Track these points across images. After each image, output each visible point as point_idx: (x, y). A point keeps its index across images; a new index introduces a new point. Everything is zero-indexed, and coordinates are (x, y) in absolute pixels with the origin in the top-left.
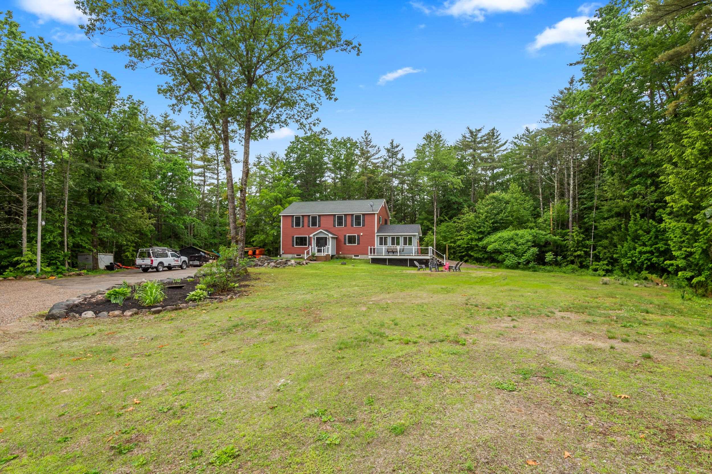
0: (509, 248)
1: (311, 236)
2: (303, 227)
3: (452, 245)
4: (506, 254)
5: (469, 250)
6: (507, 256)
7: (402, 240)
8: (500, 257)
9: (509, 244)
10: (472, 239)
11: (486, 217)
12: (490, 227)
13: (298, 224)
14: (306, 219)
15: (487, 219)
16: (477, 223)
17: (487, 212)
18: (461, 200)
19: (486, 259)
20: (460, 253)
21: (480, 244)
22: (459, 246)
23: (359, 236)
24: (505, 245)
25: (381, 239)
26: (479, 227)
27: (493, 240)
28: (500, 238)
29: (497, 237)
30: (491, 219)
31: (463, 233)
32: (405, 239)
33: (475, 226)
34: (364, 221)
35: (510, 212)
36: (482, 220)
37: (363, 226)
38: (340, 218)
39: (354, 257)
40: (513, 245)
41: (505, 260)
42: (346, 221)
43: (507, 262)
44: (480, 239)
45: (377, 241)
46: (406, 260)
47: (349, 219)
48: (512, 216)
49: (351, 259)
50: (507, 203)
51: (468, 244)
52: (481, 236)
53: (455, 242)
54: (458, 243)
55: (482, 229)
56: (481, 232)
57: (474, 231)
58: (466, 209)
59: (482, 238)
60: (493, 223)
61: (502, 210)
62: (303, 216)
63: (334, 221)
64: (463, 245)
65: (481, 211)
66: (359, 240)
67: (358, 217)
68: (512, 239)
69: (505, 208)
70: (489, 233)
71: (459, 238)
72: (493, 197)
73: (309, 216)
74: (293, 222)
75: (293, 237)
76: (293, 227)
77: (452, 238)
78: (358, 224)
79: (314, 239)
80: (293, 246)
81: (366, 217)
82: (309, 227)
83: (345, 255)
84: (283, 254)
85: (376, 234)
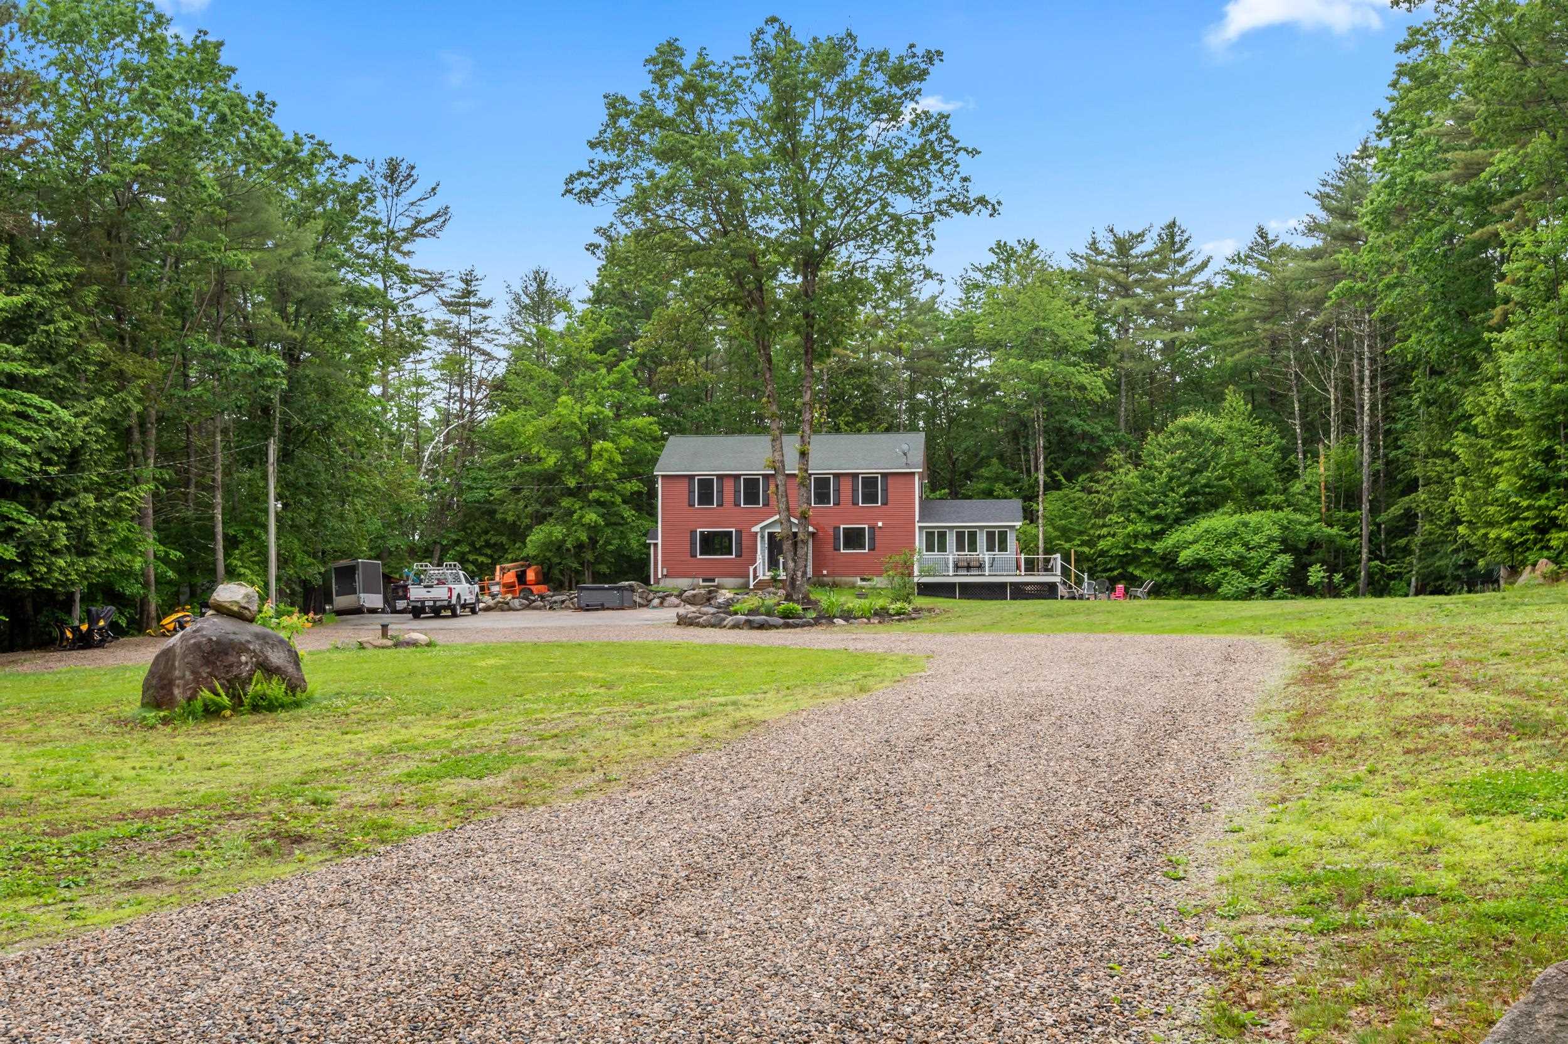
0: (1230, 556)
1: (756, 529)
2: (720, 505)
3: (1086, 549)
4: (1223, 570)
5: (1129, 563)
6: (1225, 574)
7: (981, 540)
8: (1209, 579)
9: (1229, 545)
10: (1136, 536)
11: (1171, 479)
12: (1181, 505)
13: (706, 499)
14: (729, 486)
15: (1174, 484)
16: (1147, 493)
17: (1172, 466)
18: (1099, 430)
19: (1171, 585)
20: (1105, 570)
21: (1158, 547)
22: (1102, 553)
23: (872, 529)
24: (1220, 549)
25: (930, 535)
26: (1154, 505)
27: (1191, 538)
28: (1206, 531)
29: (1199, 531)
30: (1183, 485)
31: (1114, 518)
32: (989, 535)
33: (1141, 503)
34: (885, 490)
35: (1226, 466)
36: (1160, 485)
37: (885, 503)
38: (822, 483)
39: (859, 583)
40: (1238, 548)
41: (1219, 585)
42: (837, 491)
43: (1224, 589)
44: (1156, 536)
45: (919, 541)
46: (1003, 586)
47: (846, 486)
48: (1232, 476)
49: (855, 586)
50: (1220, 441)
51: (1127, 546)
52: (1158, 527)
53: (1091, 543)
54: (1102, 545)
55: (1160, 510)
56: (1159, 518)
57: (1141, 513)
58: (1118, 456)
59: (1162, 532)
60: (1186, 495)
61: (1207, 463)
62: (720, 477)
64: (1115, 552)
65: (1158, 463)
66: (872, 539)
67: (870, 483)
68: (1236, 534)
69: (1215, 456)
70: (1178, 520)
71: (1104, 531)
72: (1186, 429)
73: (737, 477)
74: (691, 492)
75: (693, 533)
76: (691, 505)
77: (1081, 533)
78: (870, 497)
79: (763, 537)
80: (694, 556)
81: (890, 480)
82: (737, 505)
83: (837, 579)
84: (666, 576)
85: (917, 525)
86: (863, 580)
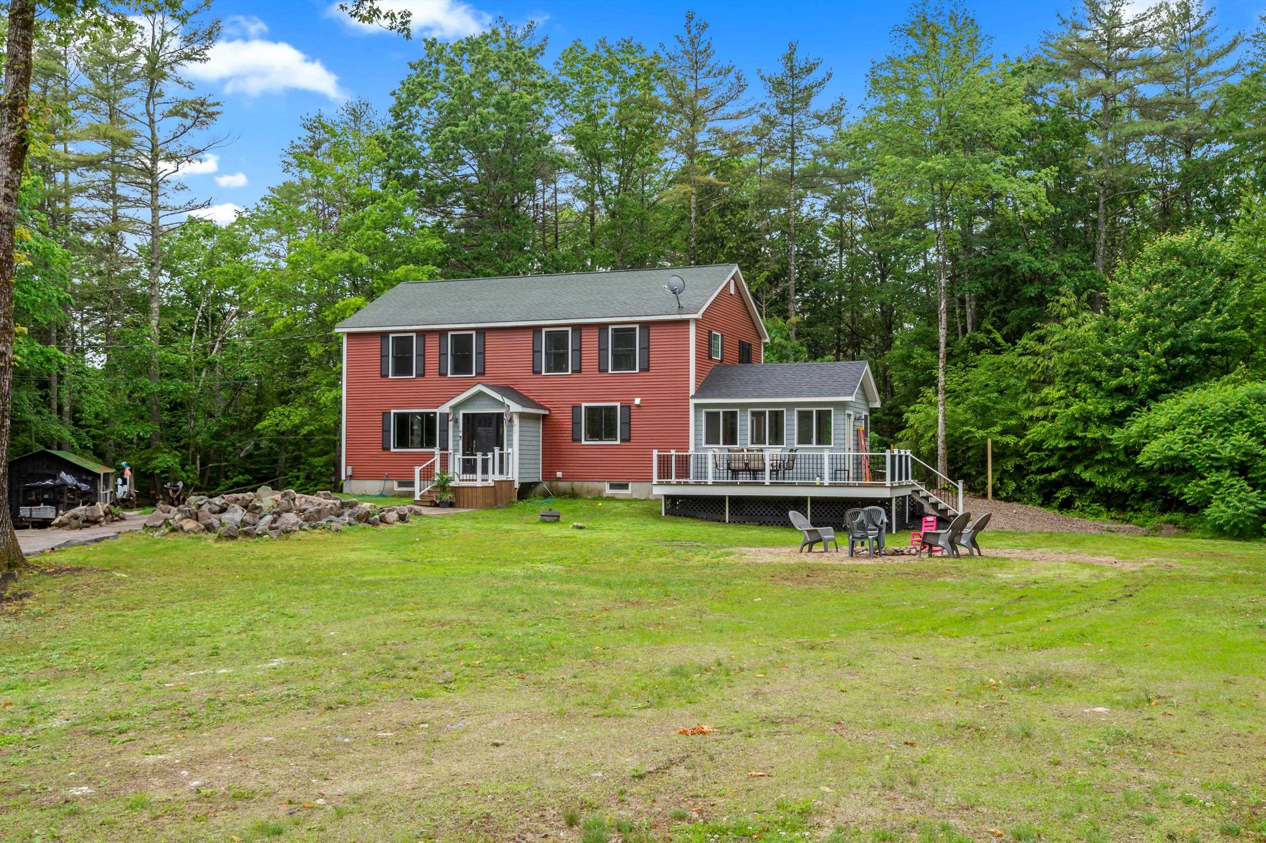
0: (1227, 452)
1: (445, 408)
2: (421, 375)
3: (1011, 439)
4: (1214, 477)
5: (1077, 460)
6: (1217, 484)
7: (791, 425)
8: (1190, 491)
9: (1225, 434)
10: (1086, 419)
11: (1144, 330)
12: (1159, 369)
13: (403, 366)
14: (432, 346)
15: (1148, 338)
16: (1107, 354)
17: (1147, 310)
18: (1055, 267)
19: (1146, 495)
20: (1040, 471)
21: (1118, 436)
22: (1037, 446)
23: (627, 408)
24: (1212, 441)
25: (712, 418)
26: (1115, 371)
27: (1163, 421)
28: (1191, 411)
29: (1178, 410)
30: (1163, 339)
31: (1051, 392)
32: (804, 417)
33: (1099, 368)
34: (646, 349)
35: (1241, 307)
36: (1129, 340)
37: (645, 369)
38: (557, 339)
39: (608, 491)
40: (1241, 438)
41: (1207, 502)
42: (578, 350)
43: (1216, 511)
44: (1118, 419)
45: (696, 426)
46: (799, 502)
47: (590, 341)
48: (1249, 324)
49: (599, 497)
50: (1230, 272)
51: (1070, 436)
52: (1121, 405)
53: (1020, 431)
54: (1034, 433)
55: (1128, 379)
56: (1122, 390)
57: (1096, 384)
58: (1068, 298)
59: (1128, 411)
60: (1170, 353)
61: (1206, 303)
62: (422, 334)
63: (536, 352)
64: (1052, 443)
65: (1124, 306)
66: (627, 423)
67: (624, 337)
68: (1242, 415)
69: (1219, 293)
70: (1155, 394)
71: (1037, 412)
72: (1171, 252)
73: (443, 333)
74: (384, 356)
75: (386, 415)
76: (384, 375)
77: (1012, 413)
78: (623, 360)
79: (456, 421)
80: (386, 448)
81: (654, 333)
82: (443, 374)
83: (577, 484)
84: (351, 477)
85: (692, 402)
86: (612, 487)
